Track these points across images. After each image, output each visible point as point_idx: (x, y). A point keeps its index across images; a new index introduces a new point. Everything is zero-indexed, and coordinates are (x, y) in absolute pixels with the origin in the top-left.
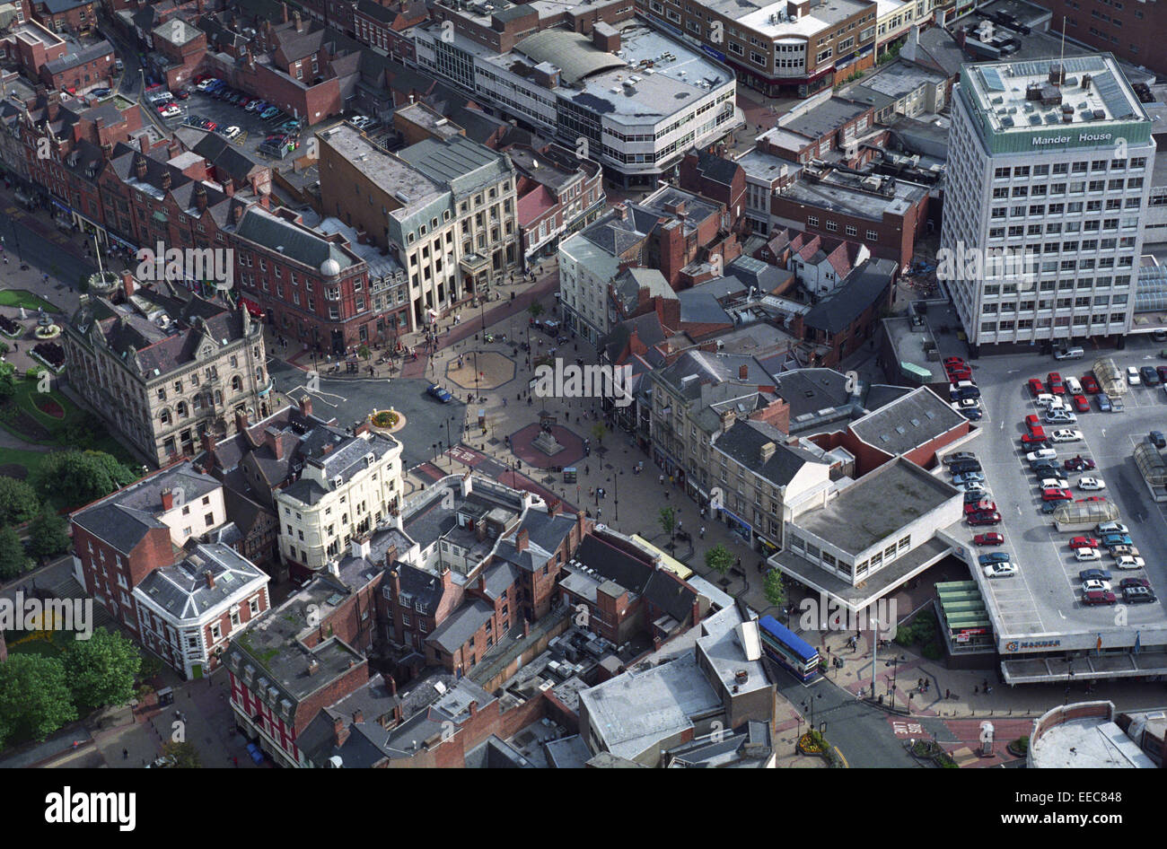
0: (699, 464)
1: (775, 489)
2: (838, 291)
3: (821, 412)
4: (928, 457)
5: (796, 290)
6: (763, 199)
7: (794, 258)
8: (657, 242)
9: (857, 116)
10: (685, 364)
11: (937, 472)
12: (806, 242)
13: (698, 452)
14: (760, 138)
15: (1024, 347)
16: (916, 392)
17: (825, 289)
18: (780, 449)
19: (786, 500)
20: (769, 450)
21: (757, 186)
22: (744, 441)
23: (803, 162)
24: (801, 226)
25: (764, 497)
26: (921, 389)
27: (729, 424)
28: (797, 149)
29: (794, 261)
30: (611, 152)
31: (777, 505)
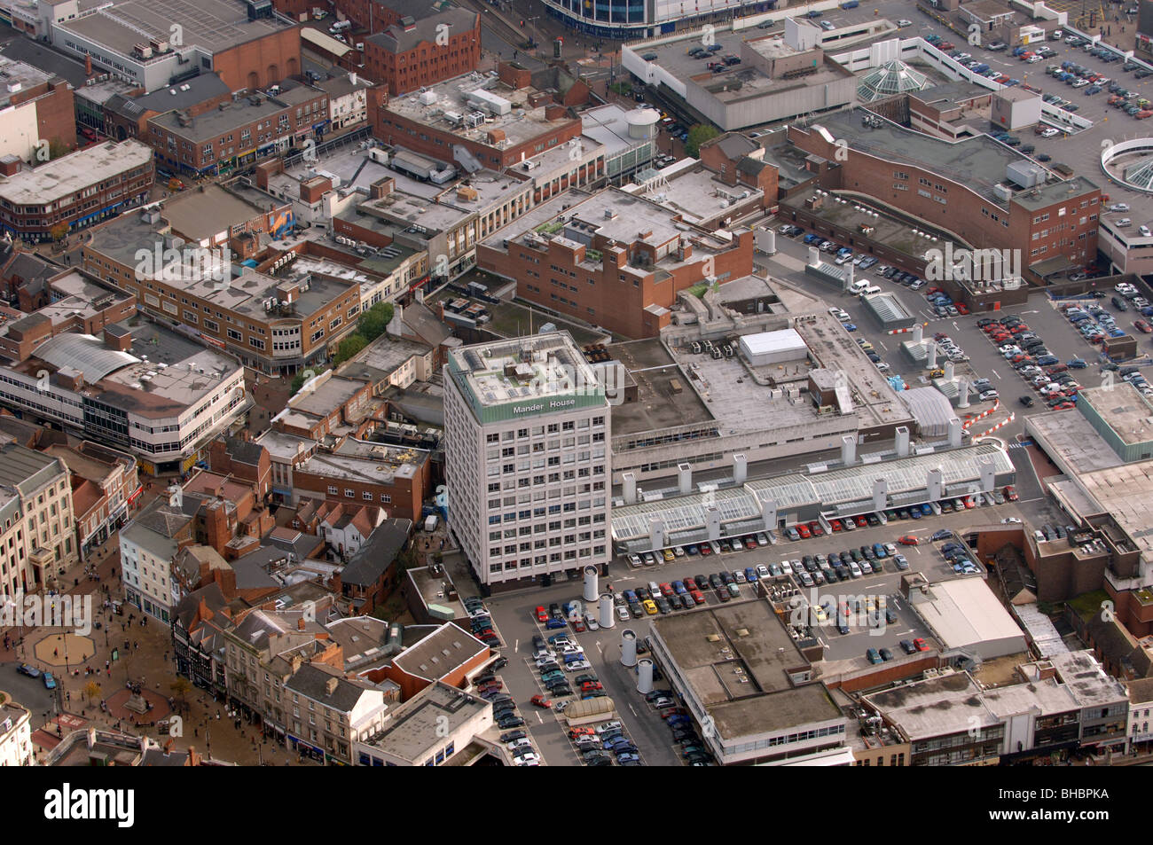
0: (274, 705)
1: (341, 716)
2: (364, 550)
3: (367, 653)
4: (459, 680)
5: (326, 553)
6: (286, 475)
7: (322, 525)
8: (203, 522)
9: (357, 392)
10: (251, 623)
11: (469, 690)
12: (330, 509)
13: (273, 694)
14: (275, 419)
15: (527, 581)
16: (442, 628)
17: (352, 549)
18: (343, 682)
19: (352, 723)
20: (333, 685)
21: (278, 463)
22: (311, 680)
23: (316, 437)
24: (322, 496)
25: (333, 724)
26: (447, 624)
27: (297, 666)
28: (308, 427)
29: (323, 528)
30: (139, 444)
31: (344, 727)
